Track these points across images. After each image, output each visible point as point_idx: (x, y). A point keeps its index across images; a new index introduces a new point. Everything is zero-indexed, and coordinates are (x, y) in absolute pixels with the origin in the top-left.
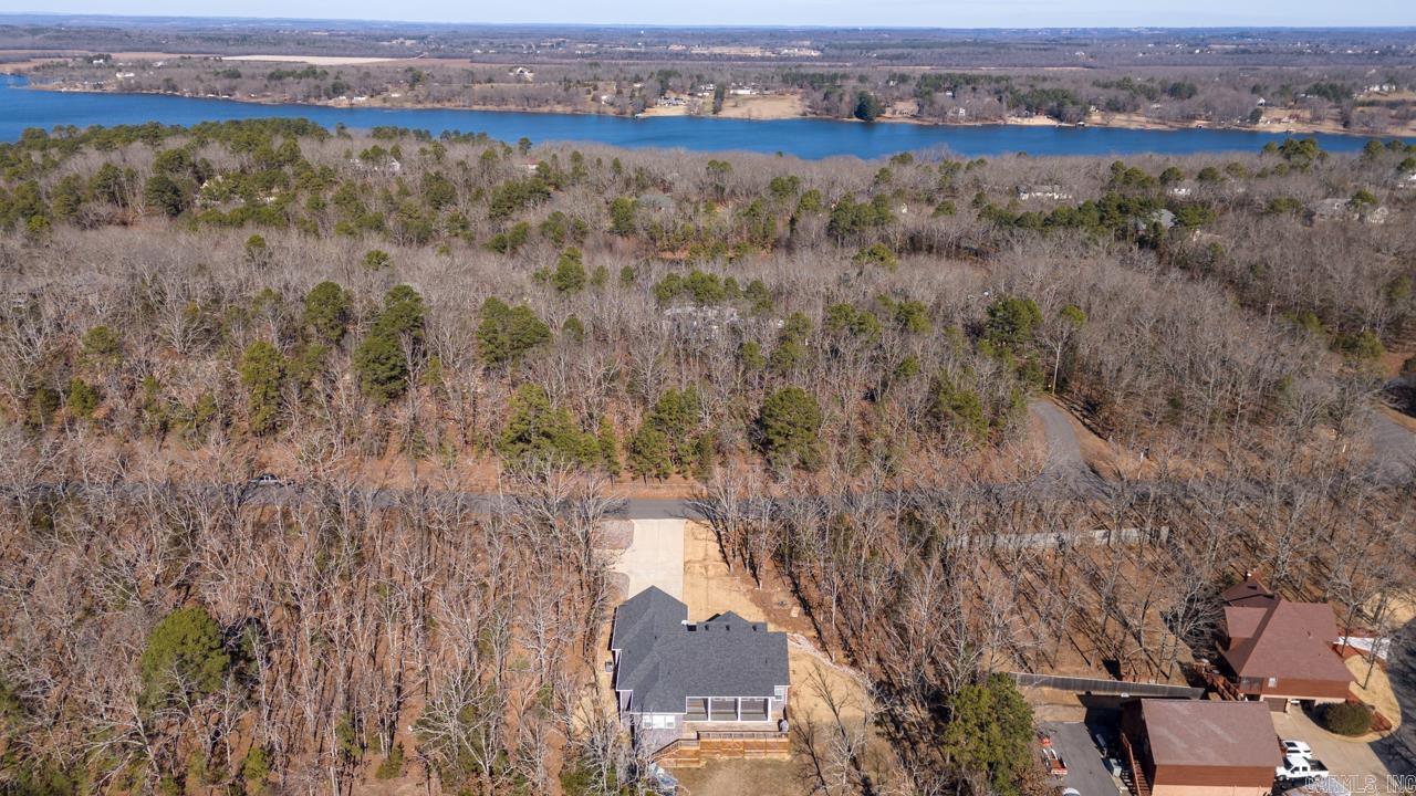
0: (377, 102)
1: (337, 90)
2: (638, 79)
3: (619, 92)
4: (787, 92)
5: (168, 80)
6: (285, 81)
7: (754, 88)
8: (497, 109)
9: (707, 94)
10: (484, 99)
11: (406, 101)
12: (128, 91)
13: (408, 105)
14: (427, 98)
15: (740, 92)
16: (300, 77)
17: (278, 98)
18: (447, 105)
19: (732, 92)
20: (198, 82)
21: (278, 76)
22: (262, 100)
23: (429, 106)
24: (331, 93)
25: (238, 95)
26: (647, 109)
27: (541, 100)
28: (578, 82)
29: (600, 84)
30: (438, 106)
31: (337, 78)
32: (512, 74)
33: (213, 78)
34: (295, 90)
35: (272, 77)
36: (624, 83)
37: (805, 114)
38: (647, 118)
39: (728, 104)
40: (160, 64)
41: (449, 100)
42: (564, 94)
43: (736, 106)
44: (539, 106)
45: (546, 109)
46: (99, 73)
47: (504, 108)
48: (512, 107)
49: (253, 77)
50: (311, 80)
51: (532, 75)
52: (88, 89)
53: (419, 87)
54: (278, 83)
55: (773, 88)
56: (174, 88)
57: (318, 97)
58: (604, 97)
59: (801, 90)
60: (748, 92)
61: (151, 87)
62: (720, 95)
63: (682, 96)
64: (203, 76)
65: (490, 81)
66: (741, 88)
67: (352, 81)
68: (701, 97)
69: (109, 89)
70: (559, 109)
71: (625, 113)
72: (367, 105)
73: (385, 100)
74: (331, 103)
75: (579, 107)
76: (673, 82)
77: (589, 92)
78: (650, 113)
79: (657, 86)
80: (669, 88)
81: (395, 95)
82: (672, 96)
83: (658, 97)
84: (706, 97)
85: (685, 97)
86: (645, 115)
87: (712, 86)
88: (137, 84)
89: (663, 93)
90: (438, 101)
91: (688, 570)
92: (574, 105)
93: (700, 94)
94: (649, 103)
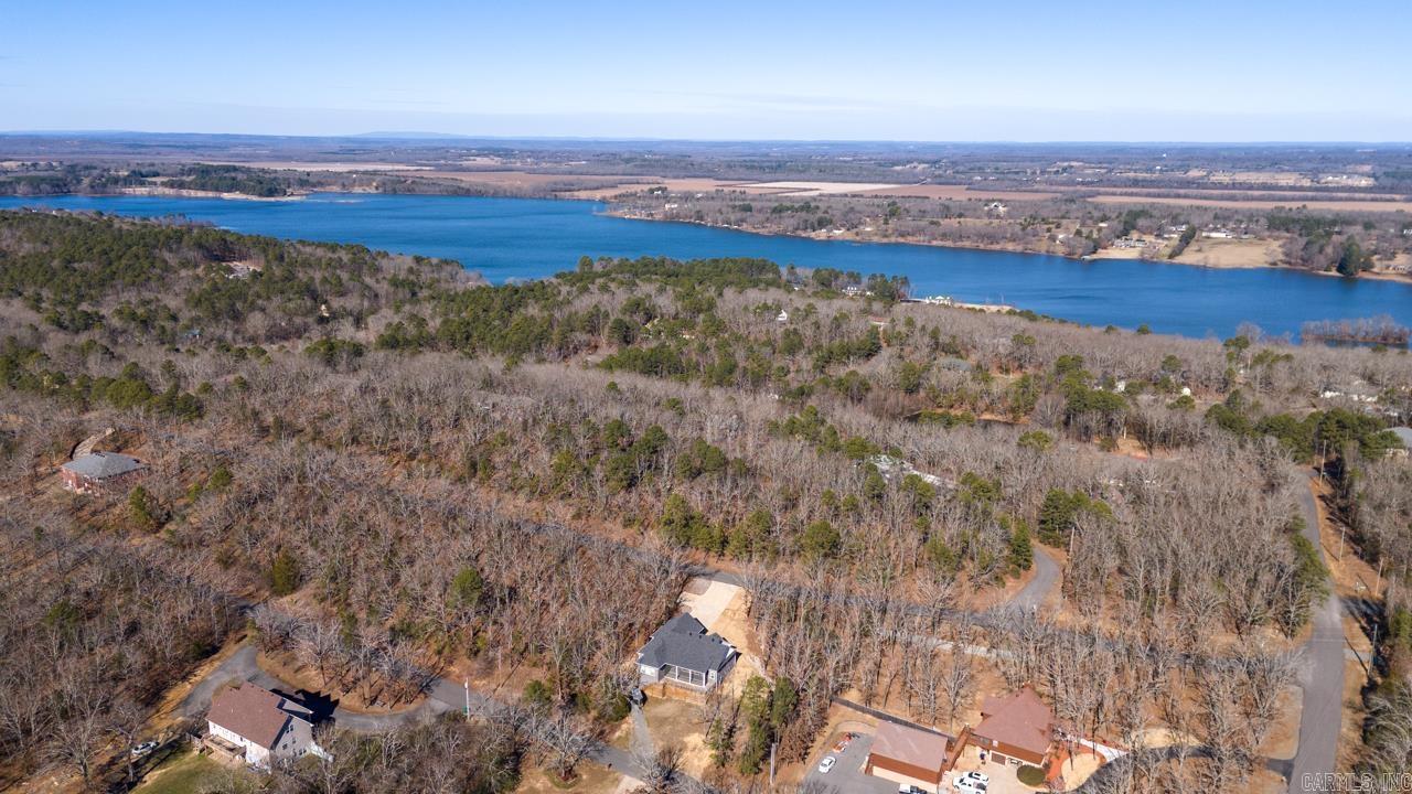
0: (850, 236)
1: (821, 224)
2: (1105, 218)
3: (1078, 233)
4: (1270, 237)
5: (698, 212)
6: (783, 214)
7: (1233, 230)
8: (951, 245)
9: (1175, 236)
10: (944, 236)
11: (876, 234)
12: (671, 221)
13: (875, 239)
14: (895, 232)
15: (1214, 235)
16: (797, 210)
17: (774, 229)
18: (910, 240)
19: (1204, 234)
20: (718, 215)
21: (779, 209)
22: (761, 231)
23: (893, 239)
24: (816, 225)
25: (744, 227)
26: (1100, 250)
27: (992, 238)
28: (1043, 220)
29: (1064, 222)
30: (901, 240)
31: (826, 212)
32: (986, 208)
33: (730, 209)
34: (787, 224)
35: (775, 210)
36: (1089, 222)
37: (1275, 264)
38: (1095, 260)
39: (1193, 246)
40: (700, 195)
41: (913, 236)
42: (1020, 233)
43: (1200, 250)
44: (992, 243)
46: (654, 203)
47: (959, 244)
48: (967, 244)
49: (760, 211)
50: (803, 215)
51: (1005, 209)
52: (643, 217)
53: (893, 223)
54: (777, 216)
55: (1254, 233)
56: (701, 218)
57: (805, 229)
58: (1061, 236)
59: (1288, 235)
60: (1223, 235)
61: (686, 217)
62: (1186, 240)
63: (1144, 238)
64: (724, 210)
65: (960, 216)
66: (1216, 230)
67: (839, 212)
68: (1167, 239)
69: (657, 217)
70: (1010, 247)
72: (841, 238)
73: (857, 234)
74: (813, 235)
75: (1029, 246)
76: (1141, 222)
77: (1049, 230)
78: (1102, 254)
79: (1121, 227)
80: (1134, 228)
81: (868, 229)
82: (1135, 235)
83: (1118, 237)
84: (1171, 238)
85: (1149, 239)
86: (1095, 256)
87: (1184, 228)
88: (678, 213)
89: (1125, 233)
90: (903, 236)
91: (724, 614)
92: (1027, 243)
93: (1166, 236)
94: (1103, 244)
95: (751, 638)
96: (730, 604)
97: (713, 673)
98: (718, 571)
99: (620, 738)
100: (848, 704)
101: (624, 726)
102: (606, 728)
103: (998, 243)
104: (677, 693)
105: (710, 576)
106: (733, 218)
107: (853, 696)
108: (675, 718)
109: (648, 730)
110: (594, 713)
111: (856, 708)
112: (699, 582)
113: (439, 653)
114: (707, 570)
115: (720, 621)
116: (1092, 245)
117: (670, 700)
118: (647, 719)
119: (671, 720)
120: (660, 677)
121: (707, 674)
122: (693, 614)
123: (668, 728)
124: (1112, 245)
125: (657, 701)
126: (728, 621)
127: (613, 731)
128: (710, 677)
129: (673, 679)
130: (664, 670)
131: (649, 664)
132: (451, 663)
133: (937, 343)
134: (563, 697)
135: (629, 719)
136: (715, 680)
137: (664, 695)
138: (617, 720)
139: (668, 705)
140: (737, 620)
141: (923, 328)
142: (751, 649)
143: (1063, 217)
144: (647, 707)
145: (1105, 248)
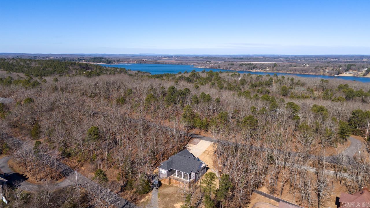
0: (262, 71)
1: (254, 68)
2: (340, 66)
3: (333, 69)
6: (243, 66)
8: (293, 73)
9: (364, 71)
10: (291, 71)
11: (270, 71)
12: (211, 68)
13: (270, 72)
14: (275, 70)
16: (247, 65)
17: (240, 70)
18: (280, 72)
20: (224, 66)
21: (242, 65)
22: (236, 70)
23: (275, 72)
24: (252, 68)
25: (232, 69)
26: (340, 74)
27: (305, 71)
28: (321, 67)
29: (327, 68)
31: (255, 65)
32: (302, 65)
33: (228, 65)
34: (245, 67)
36: (336, 67)
38: (339, 76)
40: (220, 63)
41: (281, 71)
42: (314, 69)
44: (305, 73)
45: (307, 74)
46: (207, 64)
47: (295, 73)
48: (298, 73)
49: (236, 65)
50: (249, 66)
51: (309, 65)
52: (204, 67)
54: (241, 66)
56: (220, 67)
57: (249, 69)
58: (327, 71)
61: (216, 67)
62: (368, 72)
63: (354, 71)
64: (226, 65)
65: (295, 67)
67: (258, 66)
68: (361, 72)
69: (207, 68)
70: (311, 73)
71: (332, 75)
72: (260, 71)
73: (265, 70)
74: (251, 71)
75: (317, 73)
76: (352, 67)
77: (323, 70)
78: (340, 75)
79: (346, 68)
80: (350, 69)
81: (267, 69)
82: (350, 71)
83: (345, 71)
84: (363, 72)
85: (355, 72)
86: (338, 76)
87: (366, 69)
88: (213, 66)
89: (347, 70)
90: (278, 71)
91: (204, 152)
92: (316, 72)
93: (361, 71)
94: (341, 72)
95: (215, 162)
96: (207, 148)
97: (193, 174)
98: (204, 137)
99: (143, 202)
100: (261, 193)
101: (147, 197)
102: (138, 197)
103: (307, 73)
104: (176, 183)
105: (201, 138)
106: (228, 67)
107: (264, 190)
108: (172, 195)
109: (158, 199)
110: (135, 190)
111: (266, 195)
112: (195, 140)
113: (79, 161)
114: (200, 136)
115: (202, 155)
116: (338, 72)
117: (172, 186)
118: (159, 194)
119: (170, 195)
120: (169, 175)
121: (190, 174)
122: (191, 152)
123: (167, 199)
124: (344, 73)
125: (166, 186)
126: (206, 155)
127: (141, 199)
128: (192, 176)
129: (175, 176)
130: (171, 172)
131: (164, 168)
132: (82, 165)
133: (293, 83)
134: (123, 182)
135: (150, 194)
136: (194, 177)
137: (170, 183)
138: (144, 194)
139: (171, 188)
140: (210, 155)
141: (288, 78)
142: (214, 166)
143: (327, 66)
144: (160, 189)
145: (342, 74)
